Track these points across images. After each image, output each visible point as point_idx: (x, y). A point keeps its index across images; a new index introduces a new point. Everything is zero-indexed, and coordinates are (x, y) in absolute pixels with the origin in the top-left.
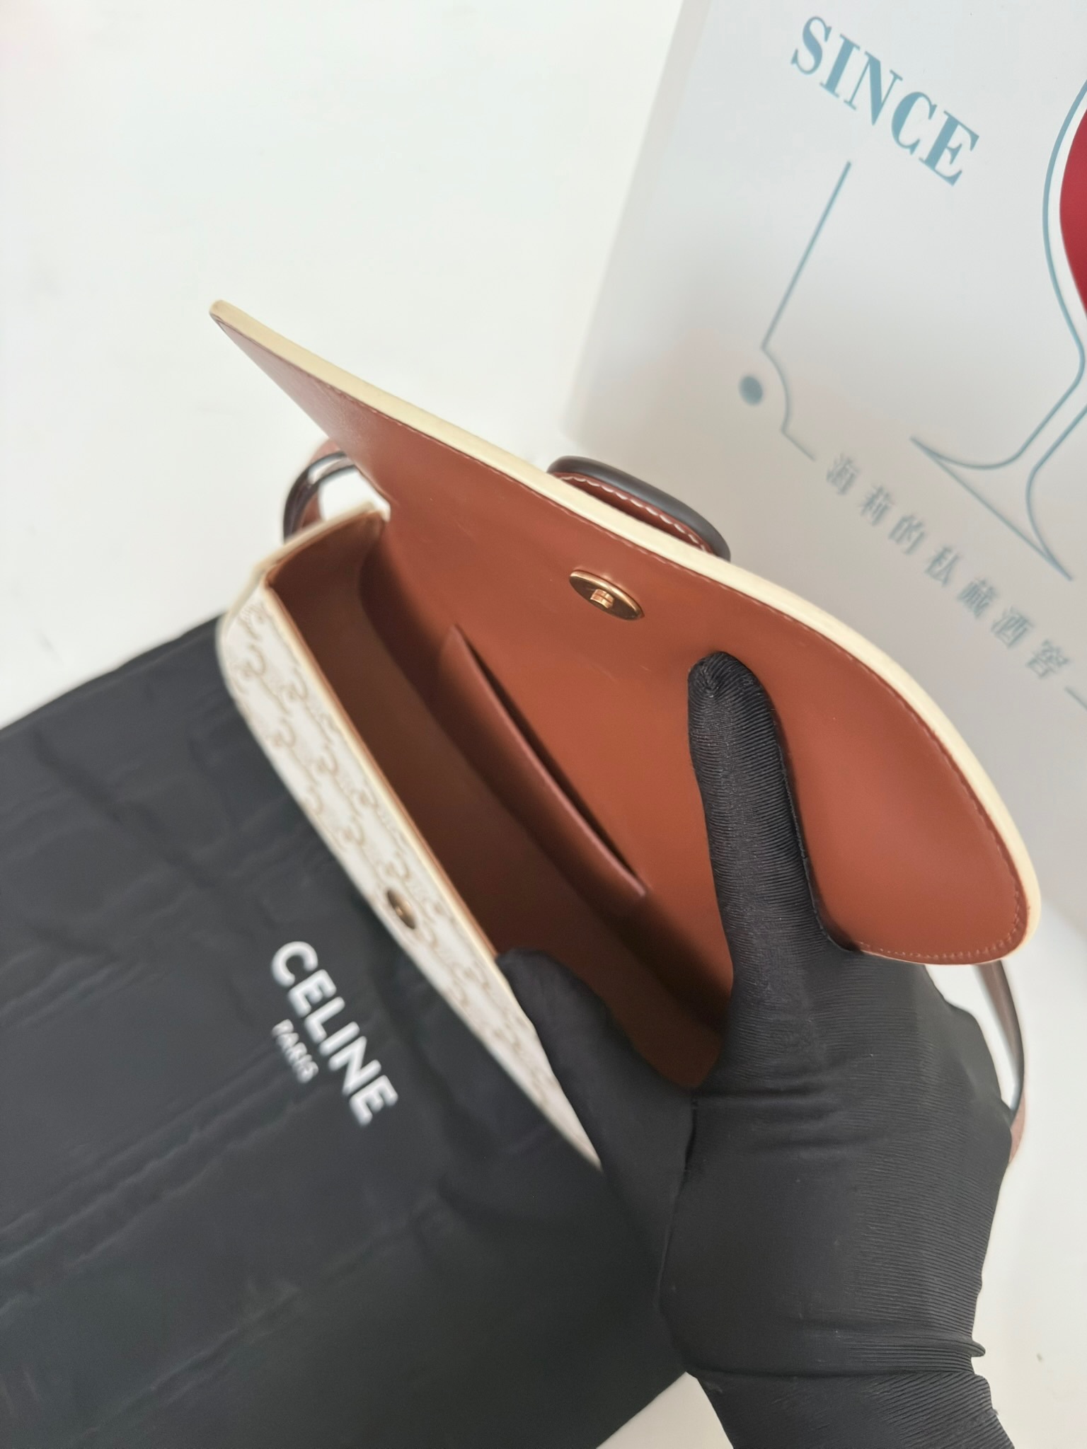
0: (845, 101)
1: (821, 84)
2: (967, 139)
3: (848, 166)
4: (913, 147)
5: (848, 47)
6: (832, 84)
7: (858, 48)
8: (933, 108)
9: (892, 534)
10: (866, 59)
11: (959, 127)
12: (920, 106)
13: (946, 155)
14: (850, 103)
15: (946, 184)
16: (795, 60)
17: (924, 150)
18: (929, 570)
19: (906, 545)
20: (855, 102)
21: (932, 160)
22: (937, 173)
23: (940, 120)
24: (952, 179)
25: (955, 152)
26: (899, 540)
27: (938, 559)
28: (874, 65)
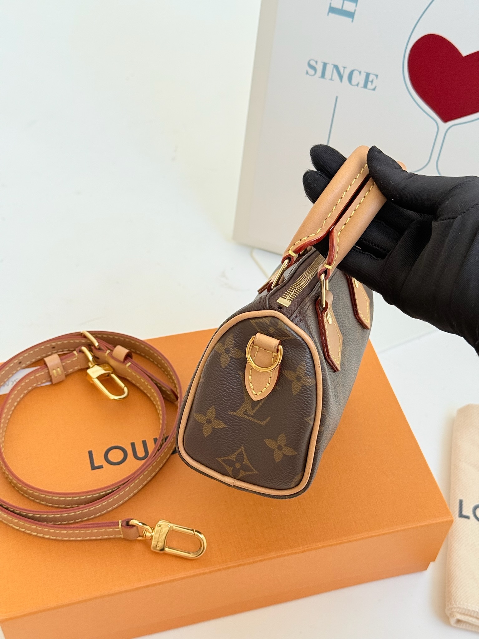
0: (329, 80)
1: (319, 78)
2: (375, 77)
3: (337, 98)
4: (358, 85)
5: (325, 65)
6: (323, 76)
7: (328, 64)
8: (360, 72)
10: (333, 66)
11: (371, 75)
12: (356, 74)
13: (369, 84)
14: (331, 79)
15: (373, 91)
16: (307, 73)
17: (362, 84)
20: (333, 78)
21: (365, 86)
22: (369, 89)
23: (364, 75)
24: (374, 89)
25: (372, 82)
28: (336, 67)
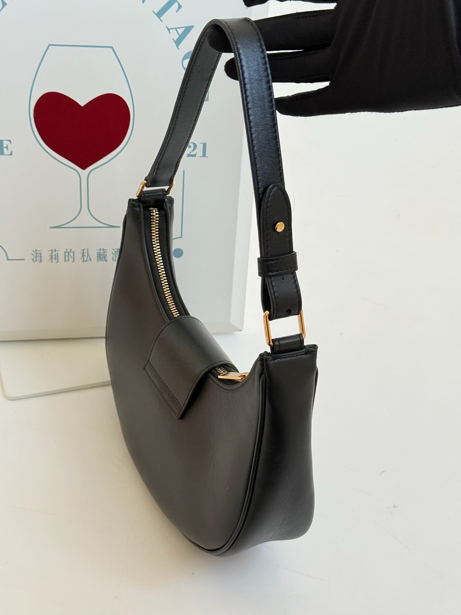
2: (8, 143)
9: (65, 261)
11: (4, 141)
13: (5, 149)
15: (11, 156)
18: (83, 262)
19: (71, 260)
21: (2, 154)
22: (6, 155)
24: (11, 154)
25: (7, 148)
26: (68, 261)
27: (83, 255)
